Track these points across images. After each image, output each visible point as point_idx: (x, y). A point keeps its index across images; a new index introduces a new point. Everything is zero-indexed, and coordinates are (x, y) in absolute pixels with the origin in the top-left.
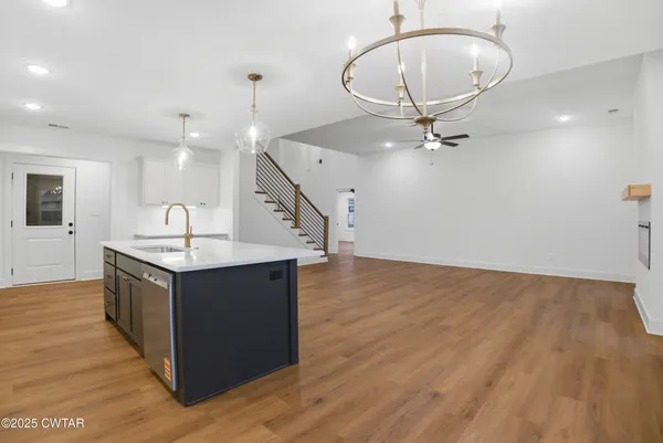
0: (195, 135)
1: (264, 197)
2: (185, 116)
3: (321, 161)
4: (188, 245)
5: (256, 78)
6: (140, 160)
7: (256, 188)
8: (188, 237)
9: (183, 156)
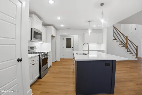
0: (94, 26)
1: (116, 41)
2: (90, 21)
3: (136, 29)
4: (88, 53)
5: (102, 4)
6: (84, 34)
7: (113, 38)
8: (88, 51)
9: (90, 31)
